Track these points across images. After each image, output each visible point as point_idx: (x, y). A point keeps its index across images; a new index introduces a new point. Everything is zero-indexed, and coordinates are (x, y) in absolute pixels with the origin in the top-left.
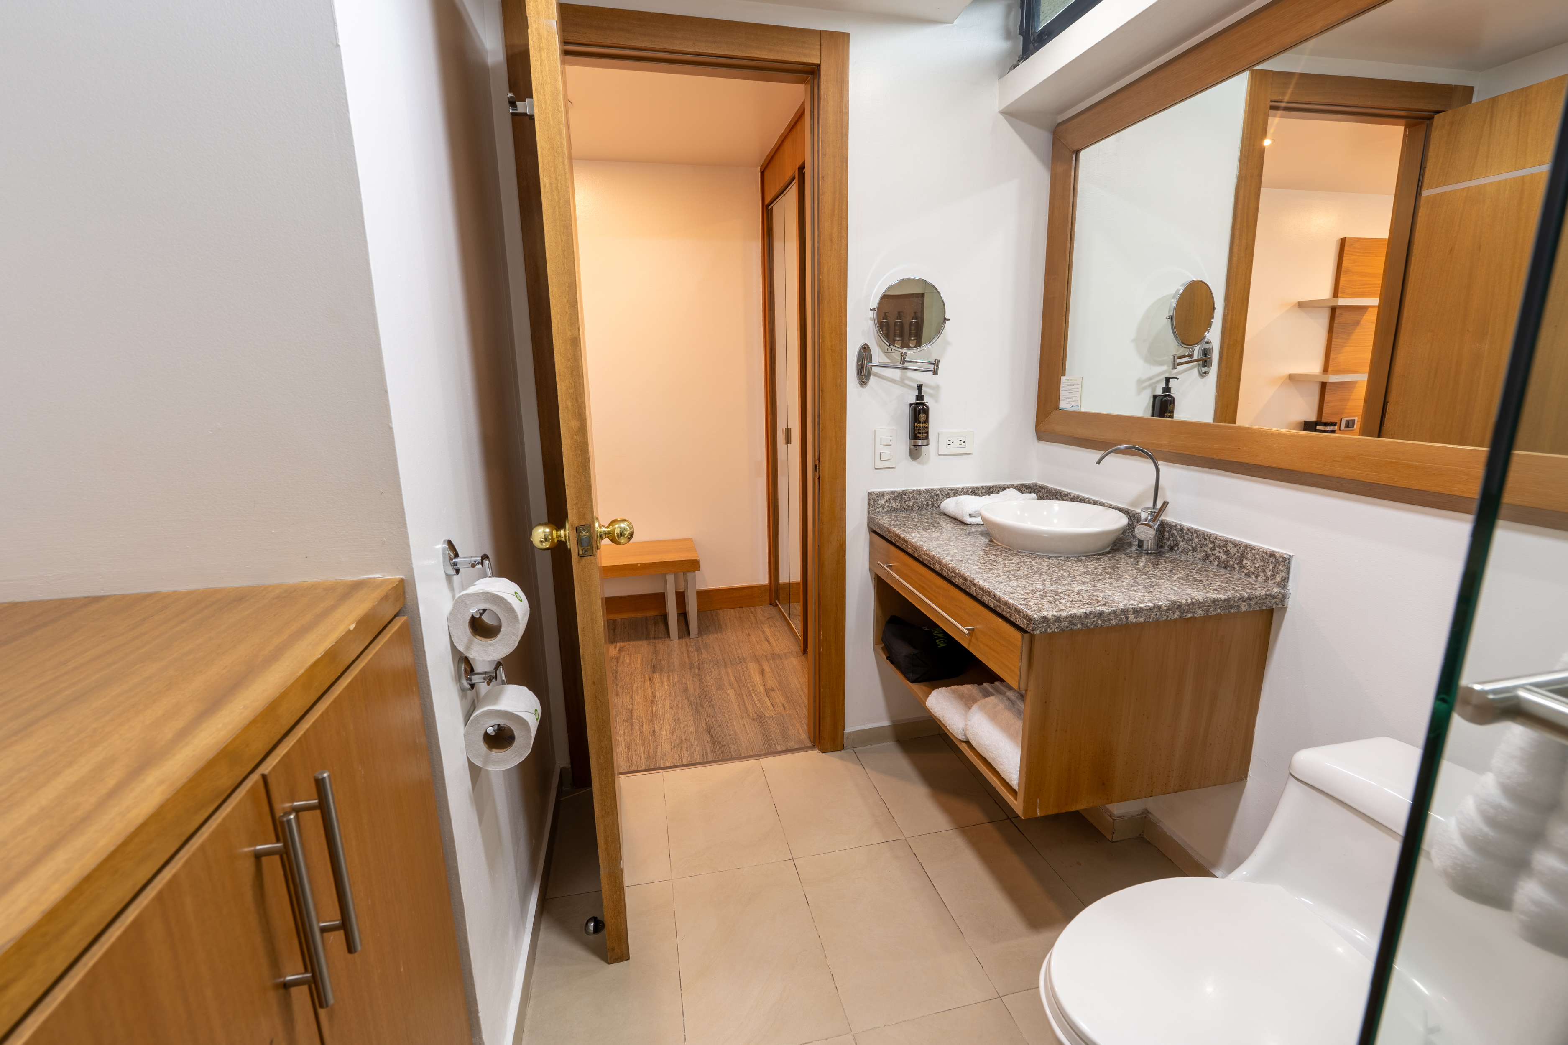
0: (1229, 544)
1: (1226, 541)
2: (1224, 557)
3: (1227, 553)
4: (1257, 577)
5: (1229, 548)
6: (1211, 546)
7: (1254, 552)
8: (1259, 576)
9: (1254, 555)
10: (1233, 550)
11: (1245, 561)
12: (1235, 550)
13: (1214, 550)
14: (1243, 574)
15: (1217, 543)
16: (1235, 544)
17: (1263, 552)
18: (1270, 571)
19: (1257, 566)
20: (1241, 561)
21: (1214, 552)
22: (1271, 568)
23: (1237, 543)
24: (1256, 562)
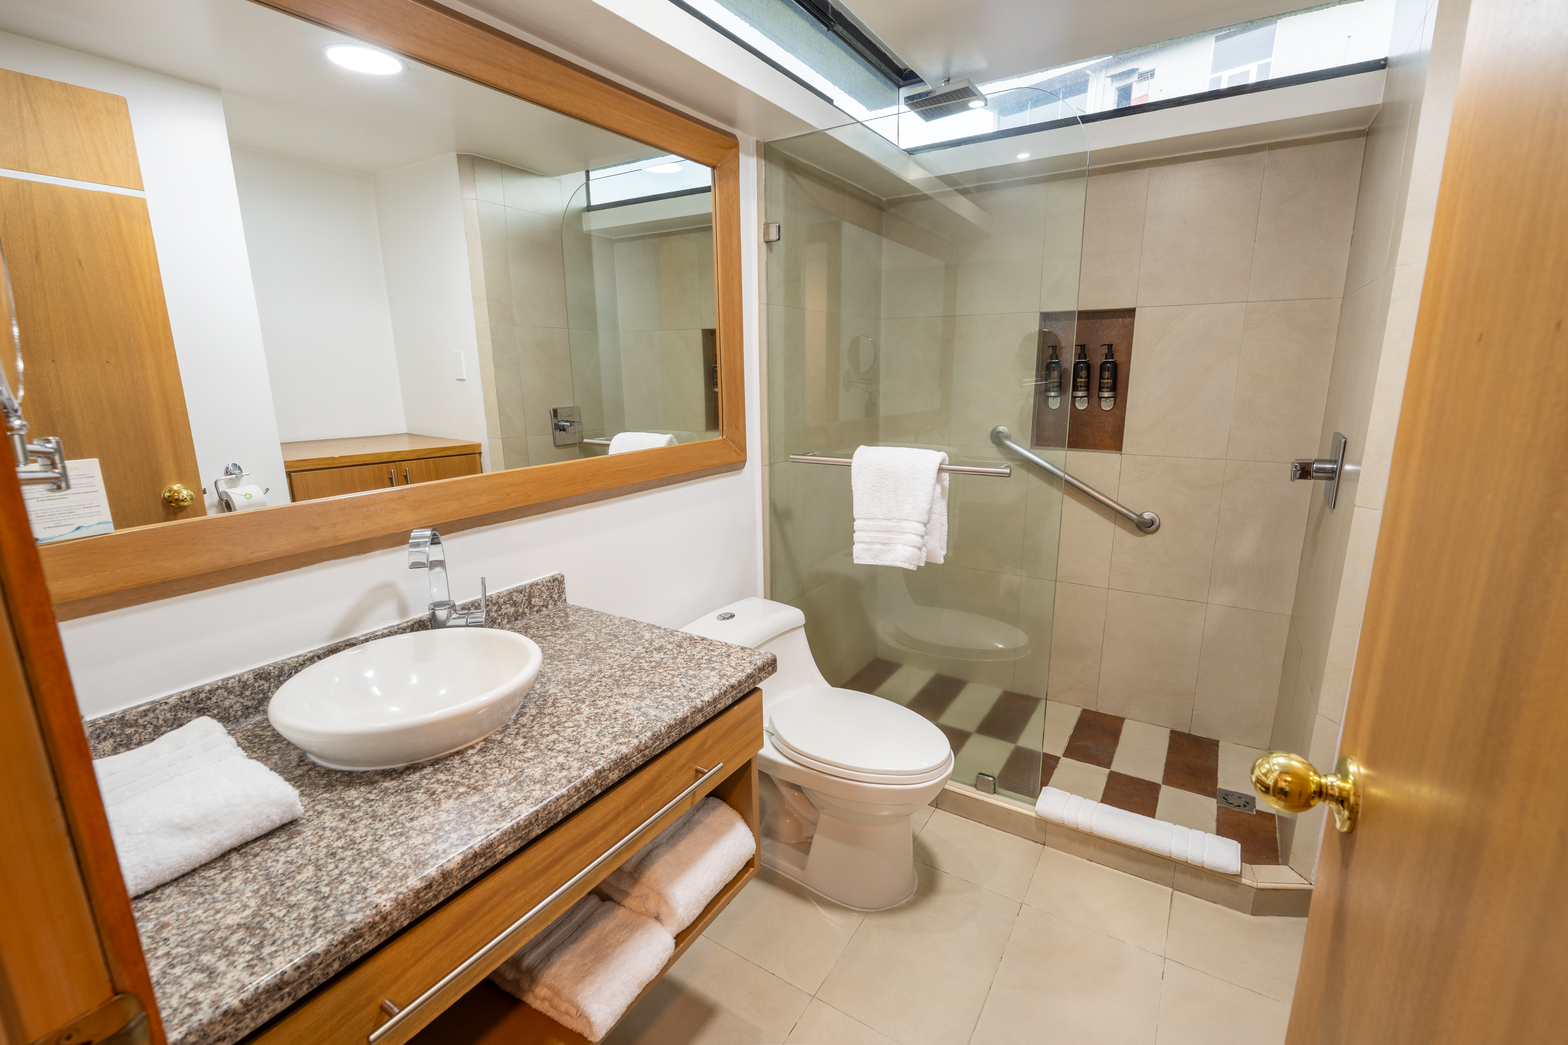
0: (515, 594)
1: (510, 594)
2: (512, 610)
3: (515, 604)
4: (547, 607)
5: (515, 598)
6: (495, 608)
7: (539, 587)
8: (548, 604)
9: (540, 589)
10: (517, 597)
11: (533, 600)
12: (522, 596)
13: (499, 610)
14: (535, 613)
15: (501, 601)
16: (519, 591)
17: (547, 582)
18: (556, 594)
19: (544, 597)
20: (530, 603)
21: (500, 613)
22: (556, 591)
23: (521, 588)
24: (543, 594)
